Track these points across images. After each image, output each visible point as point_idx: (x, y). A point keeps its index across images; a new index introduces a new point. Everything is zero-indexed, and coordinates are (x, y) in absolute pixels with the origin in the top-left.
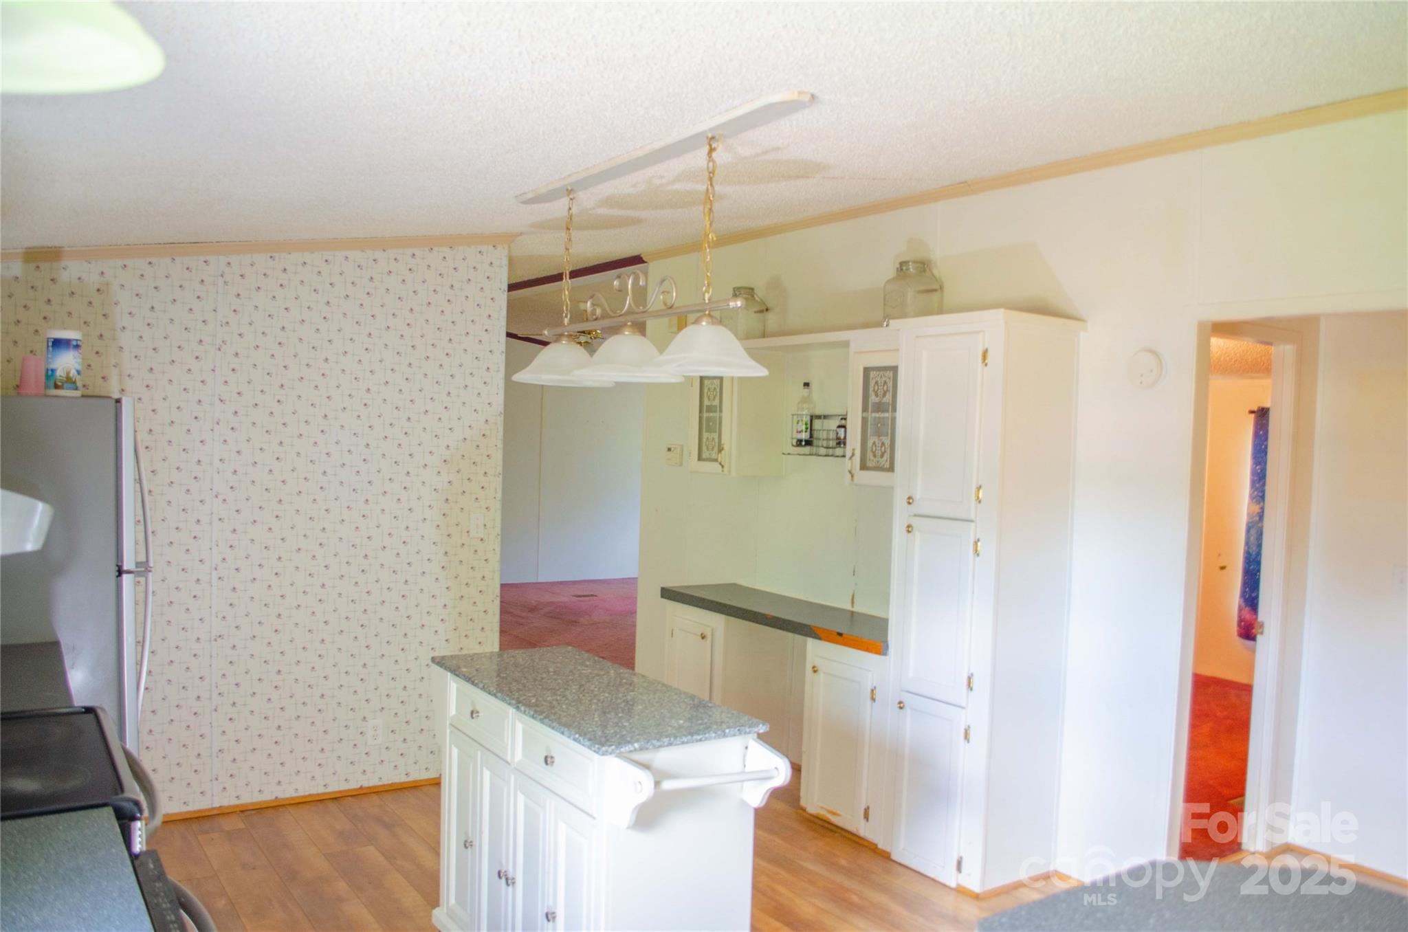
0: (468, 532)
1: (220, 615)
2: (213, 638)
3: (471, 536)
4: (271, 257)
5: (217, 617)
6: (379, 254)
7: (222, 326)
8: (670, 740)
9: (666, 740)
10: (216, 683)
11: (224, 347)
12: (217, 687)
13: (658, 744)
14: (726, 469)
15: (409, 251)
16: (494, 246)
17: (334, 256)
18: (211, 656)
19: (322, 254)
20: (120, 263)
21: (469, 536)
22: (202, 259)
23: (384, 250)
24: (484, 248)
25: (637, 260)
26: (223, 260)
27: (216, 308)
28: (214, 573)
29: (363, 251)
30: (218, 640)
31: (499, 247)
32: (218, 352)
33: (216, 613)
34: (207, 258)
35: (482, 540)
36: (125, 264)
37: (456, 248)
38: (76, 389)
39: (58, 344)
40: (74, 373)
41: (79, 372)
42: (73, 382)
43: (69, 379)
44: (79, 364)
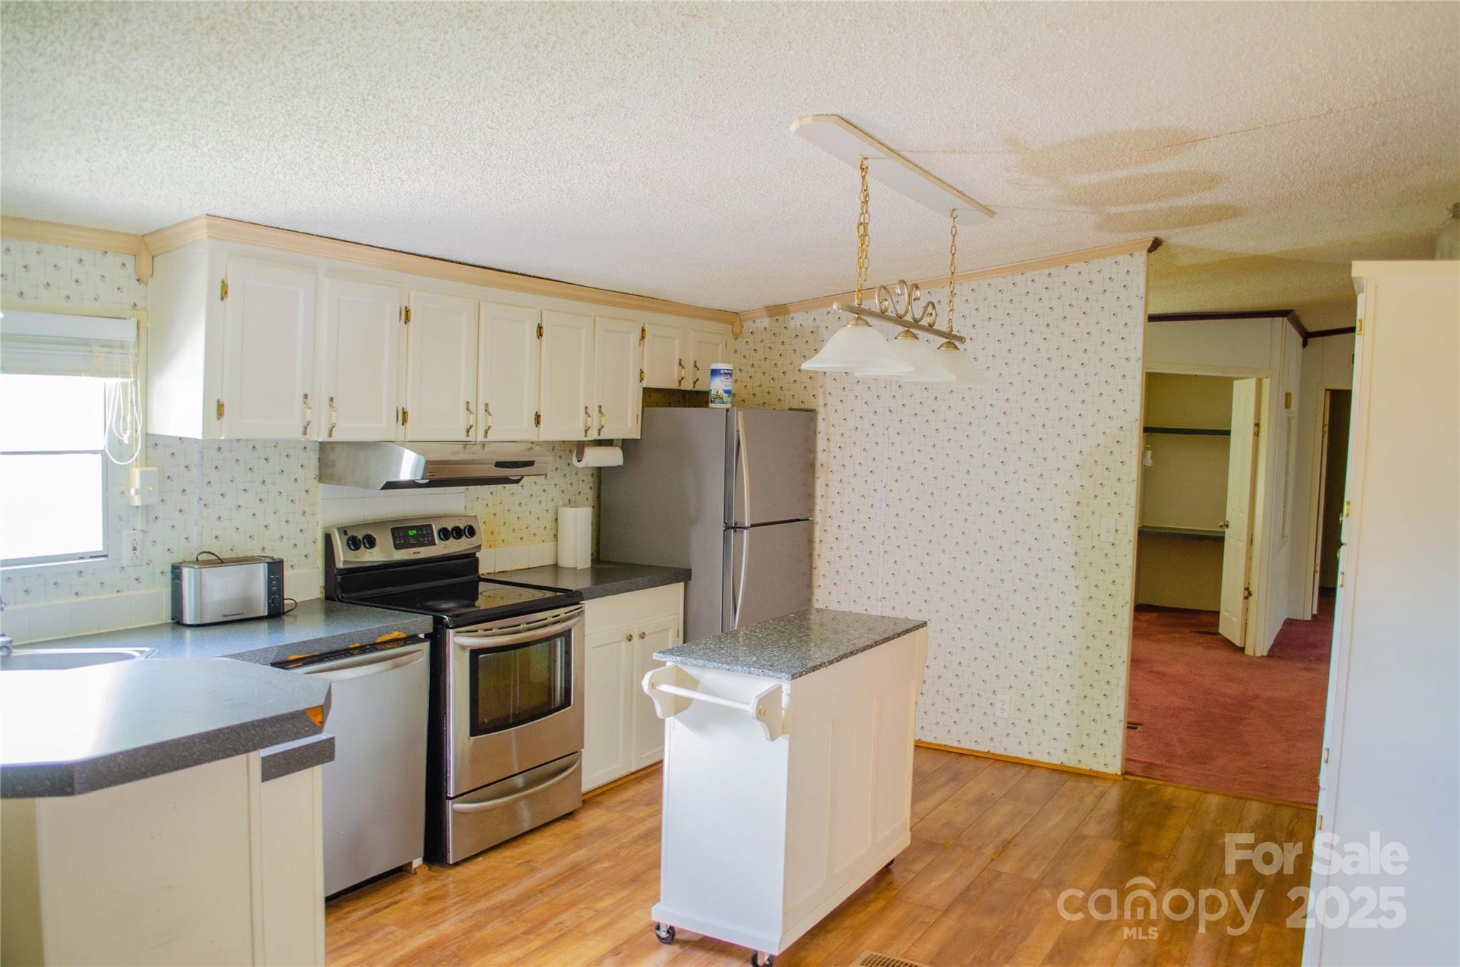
0: (1099, 535)
6: (1018, 278)
17: (979, 284)
19: (970, 285)
21: (1100, 539)
23: (1022, 274)
24: (1120, 258)
29: (1003, 277)
31: (1137, 254)
35: (1113, 544)
37: (1091, 261)
38: (723, 403)
39: (715, 373)
40: (721, 392)
41: (726, 392)
42: (722, 398)
43: (719, 396)
44: (726, 386)
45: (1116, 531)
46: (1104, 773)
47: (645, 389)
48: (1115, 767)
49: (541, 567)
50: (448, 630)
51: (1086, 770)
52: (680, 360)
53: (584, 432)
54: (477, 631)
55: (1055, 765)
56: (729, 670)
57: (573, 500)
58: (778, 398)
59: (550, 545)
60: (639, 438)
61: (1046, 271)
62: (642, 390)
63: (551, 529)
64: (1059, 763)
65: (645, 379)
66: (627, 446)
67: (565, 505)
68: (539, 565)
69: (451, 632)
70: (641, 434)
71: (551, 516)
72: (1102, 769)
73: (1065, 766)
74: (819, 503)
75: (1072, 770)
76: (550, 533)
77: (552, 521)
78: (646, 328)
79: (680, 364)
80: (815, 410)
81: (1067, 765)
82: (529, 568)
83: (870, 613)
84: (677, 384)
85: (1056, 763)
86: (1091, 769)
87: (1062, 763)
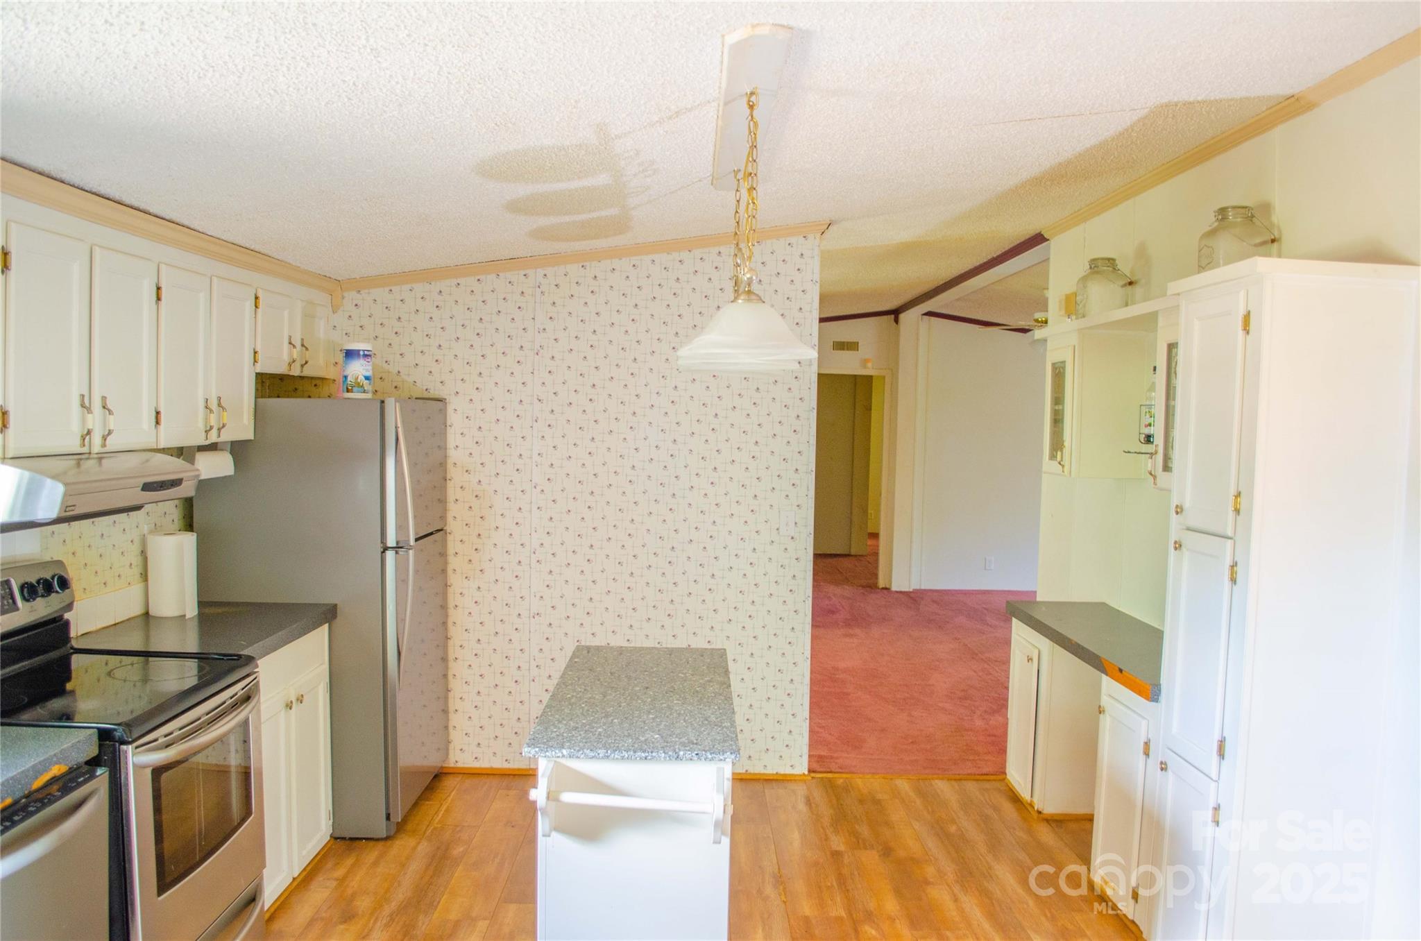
0: (778, 529)
1: (538, 595)
2: (532, 615)
3: (781, 533)
4: (583, 266)
5: (535, 596)
6: (684, 255)
7: (539, 332)
8: (607, 752)
9: (602, 752)
10: (534, 656)
11: (541, 351)
12: (535, 660)
13: (592, 754)
14: (1066, 469)
15: (715, 250)
16: (805, 237)
17: (641, 260)
18: (530, 632)
19: (630, 260)
20: (454, 281)
21: (779, 533)
22: (523, 272)
23: (690, 251)
24: (793, 240)
25: (1038, 239)
26: (541, 272)
27: (534, 316)
28: (533, 555)
29: (668, 254)
30: (536, 616)
31: (811, 237)
32: (536, 356)
33: (535, 593)
34: (527, 272)
35: (792, 538)
36: (459, 282)
37: (764, 242)
38: (364, 392)
39: (350, 354)
40: (361, 378)
41: (367, 378)
42: (362, 386)
43: (359, 384)
44: (367, 370)
45: (796, 523)
46: (790, 775)
47: (258, 375)
48: (802, 767)
49: (128, 620)
50: (124, 747)
51: (773, 774)
52: (290, 337)
53: (204, 434)
54: (156, 740)
55: (740, 774)
56: (646, 759)
57: (159, 524)
58: (395, 384)
59: (137, 589)
60: (253, 438)
61: (716, 250)
62: (255, 374)
63: (137, 566)
64: (744, 771)
65: (260, 362)
66: (238, 449)
67: (151, 532)
68: (125, 619)
69: (129, 749)
70: (255, 435)
71: (135, 549)
72: (789, 771)
73: (750, 774)
74: (453, 509)
75: (758, 777)
76: (137, 571)
77: (138, 556)
78: (260, 295)
79: (290, 343)
80: (445, 399)
81: (752, 772)
82: (115, 625)
83: (664, 646)
84: (287, 368)
85: (741, 772)
86: (777, 773)
87: (747, 771)
